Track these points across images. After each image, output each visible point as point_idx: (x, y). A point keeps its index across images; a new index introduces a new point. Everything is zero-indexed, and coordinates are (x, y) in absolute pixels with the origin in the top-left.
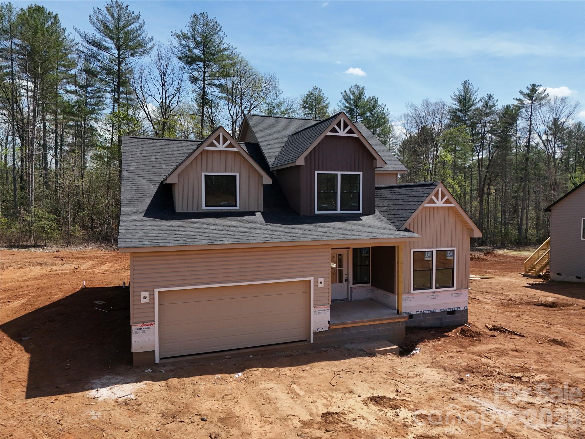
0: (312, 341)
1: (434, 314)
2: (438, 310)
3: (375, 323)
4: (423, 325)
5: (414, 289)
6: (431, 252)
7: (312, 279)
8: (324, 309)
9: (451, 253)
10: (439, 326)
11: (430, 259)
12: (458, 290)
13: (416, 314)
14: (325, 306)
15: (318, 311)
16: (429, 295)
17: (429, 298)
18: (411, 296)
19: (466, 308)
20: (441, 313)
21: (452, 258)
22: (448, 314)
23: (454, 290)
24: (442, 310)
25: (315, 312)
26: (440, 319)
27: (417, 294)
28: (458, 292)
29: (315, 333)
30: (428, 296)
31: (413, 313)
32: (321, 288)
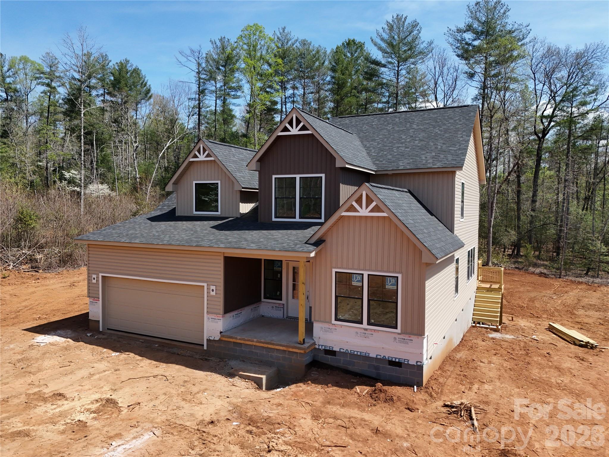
0: (205, 348)
1: (366, 358)
2: (373, 355)
3: (266, 346)
4: (351, 368)
5: (336, 319)
6: (361, 275)
7: (205, 285)
8: (216, 318)
9: (393, 281)
10: (374, 376)
11: (360, 284)
12: (405, 335)
13: (340, 352)
14: (218, 315)
15: (211, 318)
16: (359, 331)
17: (359, 335)
18: (334, 327)
19: (419, 364)
20: (376, 359)
21: (395, 287)
22: (389, 365)
23: (399, 334)
24: (379, 357)
25: (209, 318)
26: (377, 368)
27: (341, 326)
28: (406, 338)
29: (208, 341)
30: (357, 333)
31: (336, 349)
32: (212, 296)
